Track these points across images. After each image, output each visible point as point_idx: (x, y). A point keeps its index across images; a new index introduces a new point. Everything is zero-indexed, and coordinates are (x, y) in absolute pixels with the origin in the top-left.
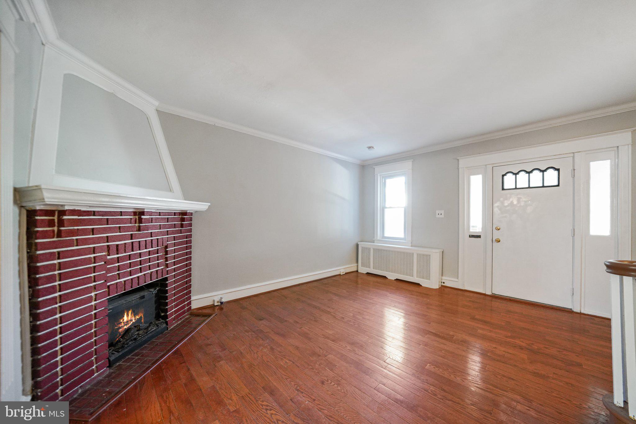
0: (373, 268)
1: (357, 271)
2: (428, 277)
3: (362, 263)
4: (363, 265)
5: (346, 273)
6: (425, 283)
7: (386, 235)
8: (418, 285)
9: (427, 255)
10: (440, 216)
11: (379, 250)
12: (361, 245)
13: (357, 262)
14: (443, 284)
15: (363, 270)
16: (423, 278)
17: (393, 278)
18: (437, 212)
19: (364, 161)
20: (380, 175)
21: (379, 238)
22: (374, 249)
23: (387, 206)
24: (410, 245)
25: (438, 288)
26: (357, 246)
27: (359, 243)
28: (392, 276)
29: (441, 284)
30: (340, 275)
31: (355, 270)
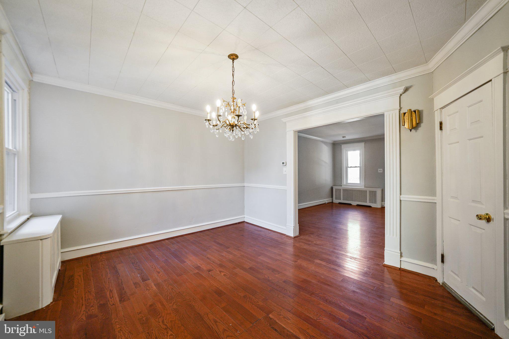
0: (343, 200)
1: (332, 202)
2: (375, 202)
3: (335, 197)
4: (336, 199)
5: (328, 203)
6: (373, 205)
7: (349, 182)
8: (370, 207)
9: (374, 191)
10: (380, 172)
11: (346, 190)
12: (335, 188)
13: (332, 197)
14: (383, 206)
15: (336, 201)
16: (372, 203)
17: (355, 204)
18: (379, 170)
19: (335, 141)
20: (345, 149)
21: (344, 184)
22: (343, 190)
23: (349, 166)
24: (364, 187)
25: (380, 207)
26: (332, 188)
27: (333, 187)
28: (354, 203)
29: (381, 206)
30: (325, 204)
31: (331, 201)
